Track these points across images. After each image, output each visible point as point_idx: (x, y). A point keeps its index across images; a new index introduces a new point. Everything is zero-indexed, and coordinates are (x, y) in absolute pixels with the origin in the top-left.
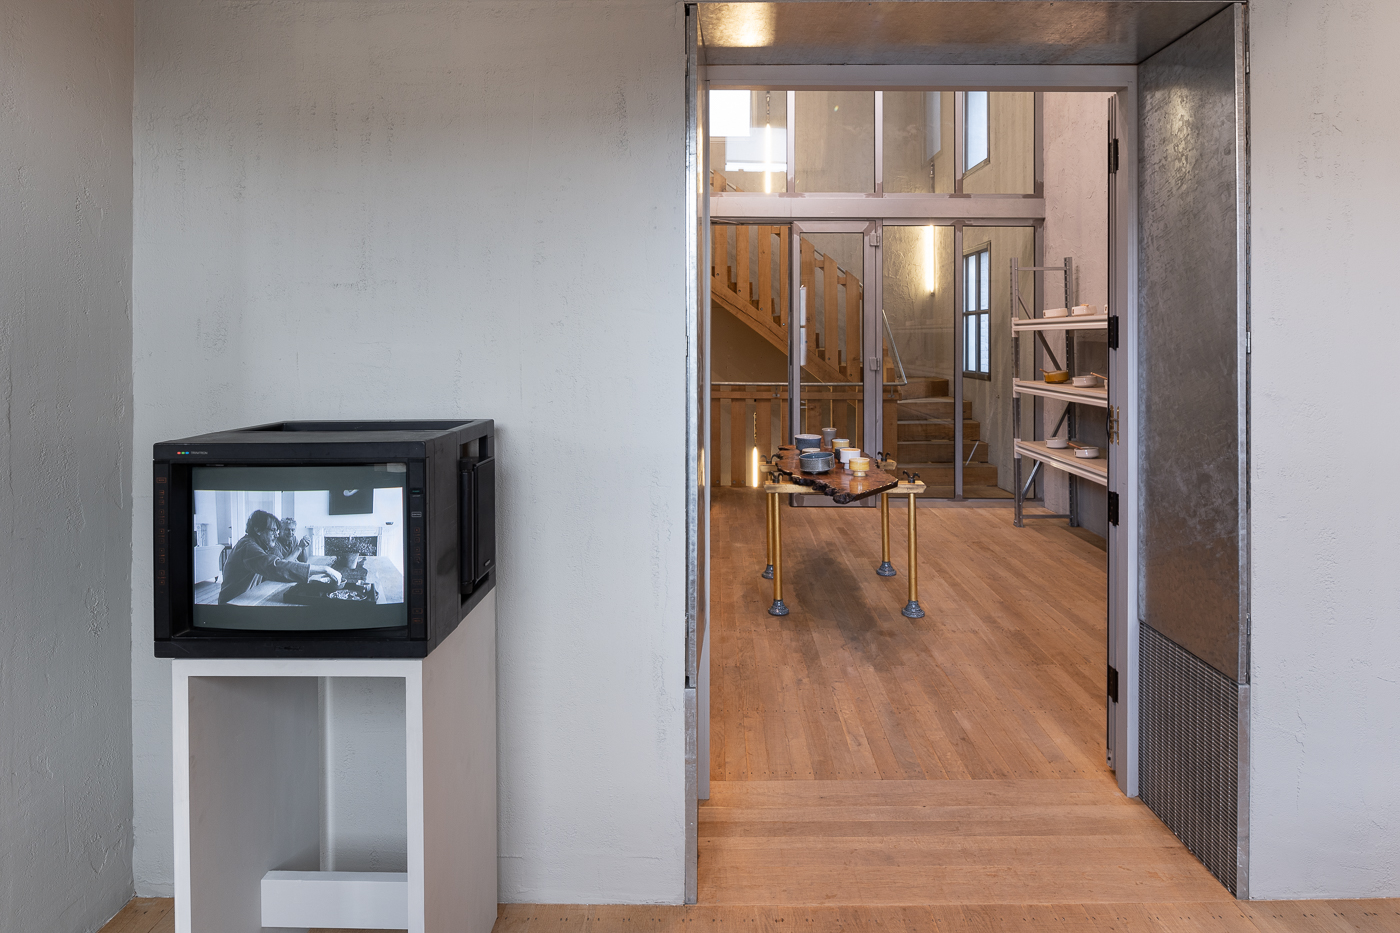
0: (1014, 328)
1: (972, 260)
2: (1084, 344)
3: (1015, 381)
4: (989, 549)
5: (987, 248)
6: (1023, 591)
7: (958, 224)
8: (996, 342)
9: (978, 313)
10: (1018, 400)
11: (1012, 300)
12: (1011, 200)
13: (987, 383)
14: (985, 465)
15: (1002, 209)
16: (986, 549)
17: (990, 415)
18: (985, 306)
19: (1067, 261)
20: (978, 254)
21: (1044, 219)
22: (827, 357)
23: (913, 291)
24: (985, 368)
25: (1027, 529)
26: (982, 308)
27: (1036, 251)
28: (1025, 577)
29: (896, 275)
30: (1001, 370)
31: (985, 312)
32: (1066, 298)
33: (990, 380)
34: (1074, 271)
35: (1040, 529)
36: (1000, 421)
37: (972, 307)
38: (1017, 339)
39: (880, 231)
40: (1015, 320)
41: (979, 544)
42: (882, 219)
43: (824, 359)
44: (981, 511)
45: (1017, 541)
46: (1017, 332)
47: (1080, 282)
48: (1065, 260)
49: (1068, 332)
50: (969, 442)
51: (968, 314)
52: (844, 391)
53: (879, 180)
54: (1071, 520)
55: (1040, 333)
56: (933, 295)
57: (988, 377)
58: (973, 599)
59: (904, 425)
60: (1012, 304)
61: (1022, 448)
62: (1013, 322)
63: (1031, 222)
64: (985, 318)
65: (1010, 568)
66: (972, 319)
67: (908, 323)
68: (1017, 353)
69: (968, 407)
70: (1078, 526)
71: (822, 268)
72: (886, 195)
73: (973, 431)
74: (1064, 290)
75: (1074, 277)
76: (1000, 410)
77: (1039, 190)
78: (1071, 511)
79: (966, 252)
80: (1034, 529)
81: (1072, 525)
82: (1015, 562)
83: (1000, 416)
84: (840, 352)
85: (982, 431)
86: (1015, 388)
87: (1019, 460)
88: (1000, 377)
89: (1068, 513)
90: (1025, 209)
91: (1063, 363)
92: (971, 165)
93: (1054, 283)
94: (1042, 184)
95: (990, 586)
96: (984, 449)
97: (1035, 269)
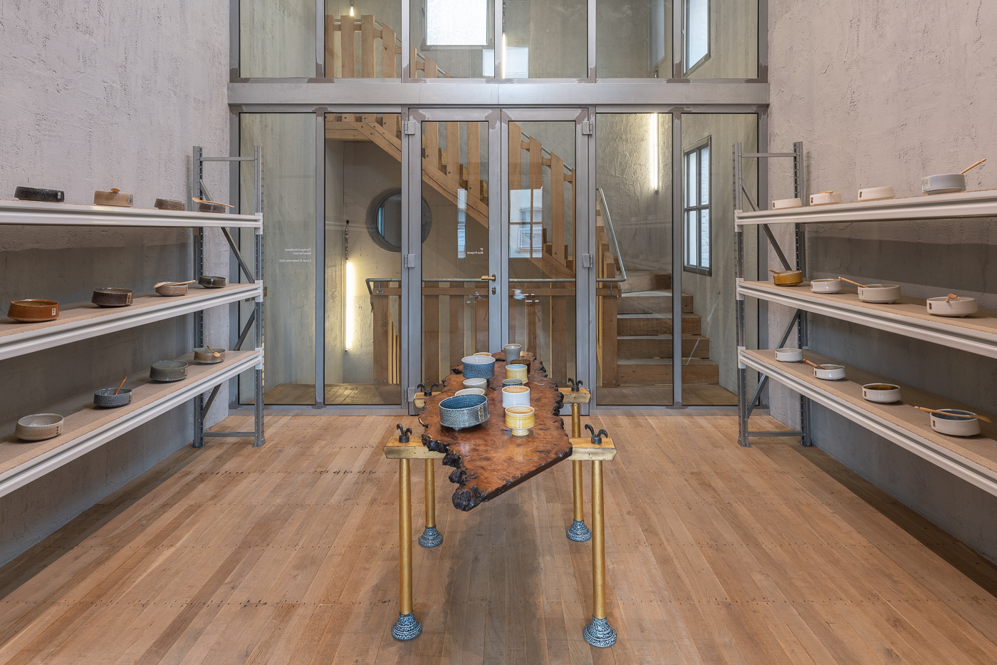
0: (738, 222)
1: (693, 157)
2: (816, 240)
3: (739, 281)
4: (710, 486)
5: (707, 144)
6: (757, 577)
7: (676, 111)
8: (717, 237)
9: (699, 209)
10: (742, 303)
11: (734, 190)
12: (733, 85)
13: (708, 278)
14: (706, 363)
15: (723, 95)
16: (706, 485)
17: (711, 313)
18: (705, 201)
19: (797, 146)
20: (699, 150)
21: (768, 106)
22: (553, 252)
23: (639, 189)
24: (705, 263)
25: (754, 451)
26: (703, 204)
27: (760, 138)
28: (757, 545)
29: (623, 174)
30: (721, 266)
31: (705, 207)
32: (796, 188)
33: (711, 275)
34: (805, 158)
35: (768, 451)
36: (721, 318)
37: (693, 203)
38: (740, 234)
39: (593, 119)
40: (738, 213)
41: (697, 475)
42: (595, 105)
43: (551, 254)
44: (702, 421)
45: (743, 471)
46: (741, 226)
47: (812, 169)
48: (795, 145)
49: (798, 225)
50: (689, 337)
51: (689, 210)
52: (563, 287)
53: (592, 64)
54: (803, 438)
55: (766, 226)
56: (657, 192)
57: (710, 273)
58: (689, 598)
59: (626, 319)
60: (735, 195)
61: (746, 358)
62: (736, 215)
63: (754, 109)
64: (705, 213)
65: (738, 525)
66: (693, 214)
67: (633, 219)
68: (741, 249)
69: (688, 303)
70: (811, 445)
71: (550, 166)
72: (599, 80)
73: (693, 326)
74: (793, 179)
75: (805, 164)
76: (721, 306)
77: (763, 74)
78: (803, 428)
79: (686, 148)
80: (762, 449)
81: (804, 444)
82: (742, 511)
83: (721, 313)
84: (566, 247)
85: (703, 326)
86: (739, 289)
87: (743, 371)
88: (721, 273)
89: (798, 428)
90: (748, 95)
91: (792, 261)
92: (691, 65)
93: (780, 171)
94: (766, 68)
95: (712, 564)
96: (706, 344)
97: (759, 155)
